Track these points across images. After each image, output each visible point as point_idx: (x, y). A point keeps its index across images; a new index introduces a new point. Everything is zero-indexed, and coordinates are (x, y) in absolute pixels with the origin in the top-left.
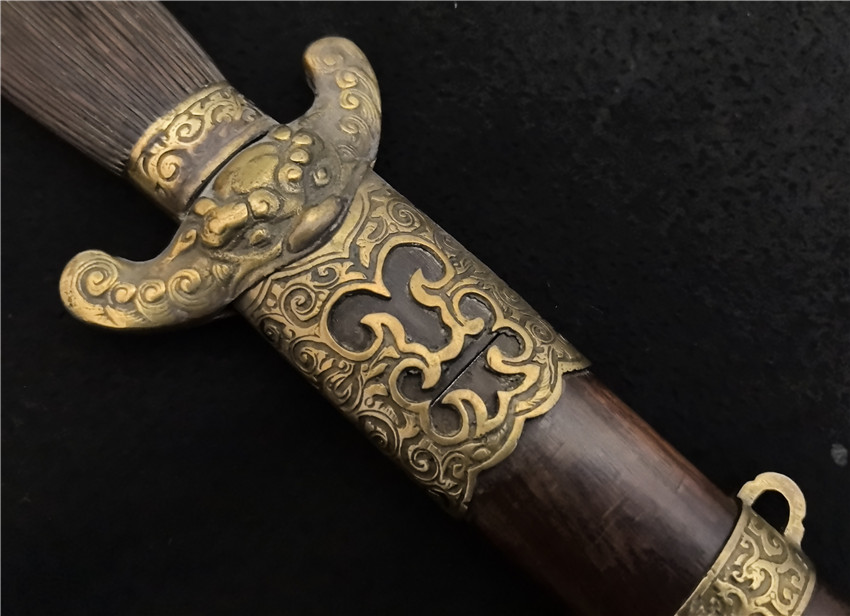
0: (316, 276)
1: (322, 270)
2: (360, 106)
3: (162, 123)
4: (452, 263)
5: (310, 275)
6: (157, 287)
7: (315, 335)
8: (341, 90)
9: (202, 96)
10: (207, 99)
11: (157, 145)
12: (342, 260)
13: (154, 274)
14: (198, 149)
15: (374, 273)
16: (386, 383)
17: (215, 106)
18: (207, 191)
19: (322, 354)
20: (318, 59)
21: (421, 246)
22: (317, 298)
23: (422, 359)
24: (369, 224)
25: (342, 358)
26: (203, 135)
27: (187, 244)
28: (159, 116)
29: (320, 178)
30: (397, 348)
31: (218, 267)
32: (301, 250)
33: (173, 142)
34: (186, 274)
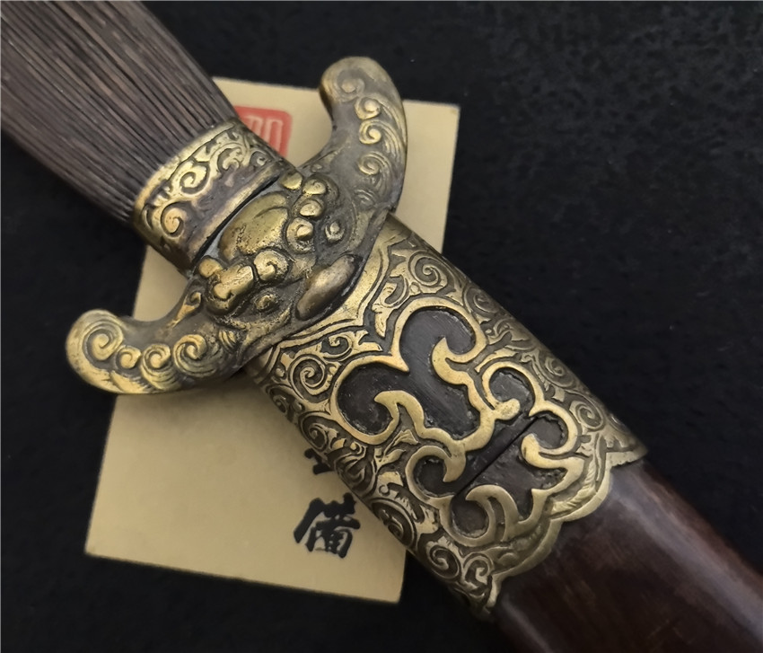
0: (327, 347)
1: (332, 338)
2: (382, 140)
3: (164, 172)
4: (484, 329)
5: (320, 345)
6: (162, 352)
7: (326, 412)
8: (361, 121)
9: (207, 138)
10: (213, 142)
11: (160, 197)
12: (355, 329)
13: (160, 338)
14: (203, 200)
15: (391, 344)
16: (402, 472)
17: (221, 150)
18: (212, 251)
19: (333, 432)
20: (336, 85)
21: (447, 309)
22: (327, 371)
23: (445, 447)
24: (388, 285)
25: (353, 439)
26: (208, 185)
27: (193, 308)
28: (163, 163)
29: (333, 232)
30: (414, 432)
31: (225, 334)
32: (310, 318)
33: (176, 193)
34: (192, 340)
